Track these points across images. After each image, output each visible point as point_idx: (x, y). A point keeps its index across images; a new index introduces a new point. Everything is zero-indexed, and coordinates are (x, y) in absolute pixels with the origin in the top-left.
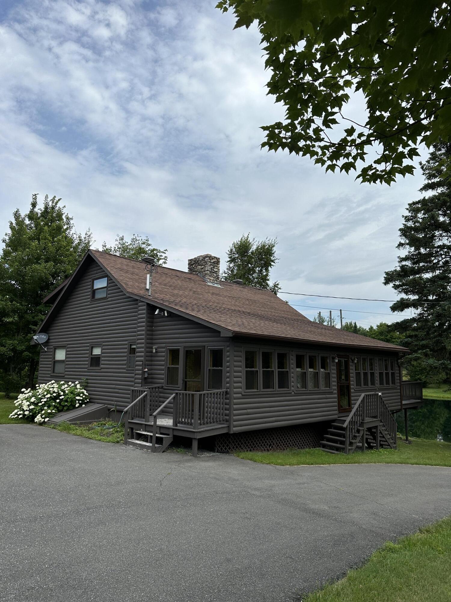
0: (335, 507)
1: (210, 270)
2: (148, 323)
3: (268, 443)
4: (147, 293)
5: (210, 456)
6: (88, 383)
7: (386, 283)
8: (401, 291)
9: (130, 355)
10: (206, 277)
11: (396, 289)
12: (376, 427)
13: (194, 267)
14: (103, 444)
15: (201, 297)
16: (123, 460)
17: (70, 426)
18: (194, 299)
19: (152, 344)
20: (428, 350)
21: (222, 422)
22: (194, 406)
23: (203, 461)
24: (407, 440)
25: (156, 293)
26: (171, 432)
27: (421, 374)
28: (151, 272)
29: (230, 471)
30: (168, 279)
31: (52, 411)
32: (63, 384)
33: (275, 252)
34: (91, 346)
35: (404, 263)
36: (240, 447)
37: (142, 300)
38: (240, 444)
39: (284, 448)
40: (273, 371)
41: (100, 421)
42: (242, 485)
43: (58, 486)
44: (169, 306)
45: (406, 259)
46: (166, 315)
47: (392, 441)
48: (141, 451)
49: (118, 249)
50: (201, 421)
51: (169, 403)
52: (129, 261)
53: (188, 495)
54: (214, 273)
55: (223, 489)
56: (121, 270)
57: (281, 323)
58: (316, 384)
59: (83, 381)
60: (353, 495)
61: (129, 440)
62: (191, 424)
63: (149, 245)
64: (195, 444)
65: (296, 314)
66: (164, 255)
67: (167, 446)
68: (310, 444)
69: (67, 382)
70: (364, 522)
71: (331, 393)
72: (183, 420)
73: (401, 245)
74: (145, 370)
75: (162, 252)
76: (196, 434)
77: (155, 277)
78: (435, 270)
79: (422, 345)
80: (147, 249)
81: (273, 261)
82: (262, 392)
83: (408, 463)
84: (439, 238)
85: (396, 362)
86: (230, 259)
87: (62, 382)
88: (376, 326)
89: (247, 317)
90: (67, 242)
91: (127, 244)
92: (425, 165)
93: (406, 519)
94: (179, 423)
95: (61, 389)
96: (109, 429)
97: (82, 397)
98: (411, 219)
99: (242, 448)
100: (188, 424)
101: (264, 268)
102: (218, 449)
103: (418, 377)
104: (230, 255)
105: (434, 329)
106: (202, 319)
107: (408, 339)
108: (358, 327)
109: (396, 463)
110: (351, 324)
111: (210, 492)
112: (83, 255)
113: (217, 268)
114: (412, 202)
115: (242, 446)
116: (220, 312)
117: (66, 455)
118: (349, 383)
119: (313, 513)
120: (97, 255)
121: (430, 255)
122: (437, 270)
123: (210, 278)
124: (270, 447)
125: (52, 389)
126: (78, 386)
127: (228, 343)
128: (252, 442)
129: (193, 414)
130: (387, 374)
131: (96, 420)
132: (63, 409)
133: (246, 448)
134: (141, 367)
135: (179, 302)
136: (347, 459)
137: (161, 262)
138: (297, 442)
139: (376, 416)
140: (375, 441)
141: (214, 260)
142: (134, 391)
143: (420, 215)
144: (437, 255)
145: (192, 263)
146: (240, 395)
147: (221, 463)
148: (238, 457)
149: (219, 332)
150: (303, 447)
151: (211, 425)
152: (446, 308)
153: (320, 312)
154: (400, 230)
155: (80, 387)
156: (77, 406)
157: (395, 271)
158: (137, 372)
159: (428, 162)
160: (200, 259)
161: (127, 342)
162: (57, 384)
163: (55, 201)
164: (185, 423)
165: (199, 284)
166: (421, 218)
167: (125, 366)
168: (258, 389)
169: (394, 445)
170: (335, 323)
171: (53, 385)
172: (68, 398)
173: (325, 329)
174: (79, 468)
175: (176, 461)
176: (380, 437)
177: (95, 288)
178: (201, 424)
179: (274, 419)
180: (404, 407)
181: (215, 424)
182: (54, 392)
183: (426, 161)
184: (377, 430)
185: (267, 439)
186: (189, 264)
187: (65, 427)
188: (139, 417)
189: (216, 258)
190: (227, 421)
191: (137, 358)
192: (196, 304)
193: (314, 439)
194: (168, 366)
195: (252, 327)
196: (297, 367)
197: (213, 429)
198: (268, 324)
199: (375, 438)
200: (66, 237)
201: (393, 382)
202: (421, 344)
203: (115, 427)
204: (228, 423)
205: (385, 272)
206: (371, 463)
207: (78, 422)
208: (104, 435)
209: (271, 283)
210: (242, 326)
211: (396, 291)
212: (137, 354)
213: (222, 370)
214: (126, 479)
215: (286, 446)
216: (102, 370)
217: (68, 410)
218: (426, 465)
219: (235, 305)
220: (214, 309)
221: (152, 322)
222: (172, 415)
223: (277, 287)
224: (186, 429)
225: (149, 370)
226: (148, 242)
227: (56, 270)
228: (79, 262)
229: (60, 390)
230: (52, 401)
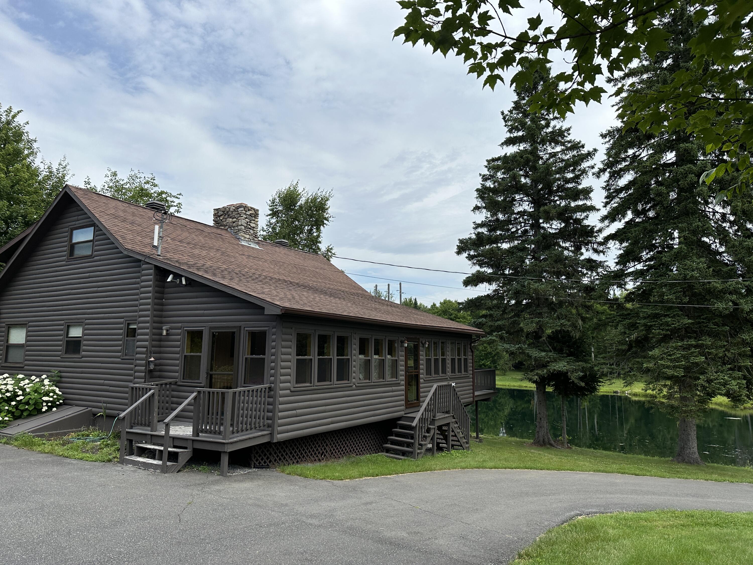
0: (415, 532)
1: (246, 225)
2: (156, 294)
3: (320, 451)
4: (154, 252)
5: (245, 474)
6: (61, 377)
7: (459, 253)
8: (476, 263)
9: (128, 338)
10: (240, 234)
11: (470, 260)
12: (448, 425)
13: (222, 220)
14: (87, 465)
15: (233, 260)
16: (119, 487)
17: (33, 440)
18: (224, 263)
19: (161, 323)
20: (504, 332)
21: (262, 428)
22: (225, 409)
23: (235, 481)
24: (477, 437)
25: (168, 252)
26: (189, 445)
27: (486, 359)
28: (161, 222)
29: (274, 493)
30: (186, 234)
31: (3, 418)
32: (23, 379)
33: (329, 207)
34: (67, 324)
35: (480, 230)
36: (284, 458)
37: (147, 260)
38: (284, 454)
39: (340, 455)
40: (331, 359)
41: (80, 431)
42: (293, 512)
43: (18, 536)
44: (190, 270)
45: (482, 225)
46: (184, 282)
47: (464, 441)
48: (146, 472)
49: (108, 189)
50: (233, 429)
51: (188, 404)
52: (127, 205)
53: (221, 533)
54: (250, 229)
55: (269, 519)
56: (116, 217)
57: (340, 298)
58: (382, 375)
59: (54, 374)
60: (432, 514)
61: (127, 457)
62: (220, 433)
63: (155, 186)
64: (225, 460)
65: (354, 286)
66: (177, 201)
67: (184, 463)
68: (370, 448)
69: (28, 376)
70: (454, 551)
71: (398, 385)
72: (208, 428)
73: (477, 208)
74: (151, 360)
75: (174, 197)
76: (226, 446)
77: (166, 230)
78: (514, 240)
79: (498, 326)
80: (152, 192)
81: (327, 219)
82: (316, 386)
83: (486, 468)
84: (520, 203)
85: (469, 346)
86: (271, 212)
87: (21, 376)
88: (439, 303)
89: (296, 289)
90: (30, 173)
91: (122, 183)
92: (507, 115)
93: (500, 541)
94: (202, 431)
95: (18, 386)
96: (95, 441)
97: (52, 397)
98: (490, 179)
99: (287, 460)
100: (215, 433)
101: (315, 227)
102: (255, 464)
103: (483, 362)
104: (271, 206)
105: (511, 308)
106: (237, 290)
107: (483, 319)
108: (419, 304)
109: (472, 469)
110: (411, 300)
111: (251, 526)
112: (54, 194)
113: (254, 223)
114: (491, 158)
115: (287, 457)
116: (261, 281)
117: (29, 484)
118: (419, 372)
119: (391, 543)
120: (79, 194)
121: (509, 222)
122: (516, 240)
123: (245, 235)
124: (322, 456)
125: (5, 386)
126: (46, 382)
127: (274, 323)
128: (300, 451)
129: (223, 419)
130: (460, 360)
131: (74, 430)
132: (22, 414)
133: (291, 459)
134: (144, 356)
135: (203, 266)
136: (417, 467)
137: (172, 210)
138: (355, 446)
139: (449, 411)
140: (446, 441)
141: (251, 212)
142: (134, 389)
143: (500, 175)
144: (516, 222)
145: (219, 214)
146: (288, 391)
147: (260, 482)
148: (283, 472)
149: (263, 308)
150: (361, 453)
151: (248, 432)
152: (526, 283)
153: (376, 285)
154: (477, 190)
155: (49, 383)
156: (44, 410)
157: (470, 238)
158: (138, 362)
159: (511, 112)
160: (231, 210)
161: (123, 320)
162: (13, 378)
163: (12, 113)
164: (210, 432)
165: (229, 243)
166: (500, 178)
167: (120, 354)
168: (311, 383)
169: (467, 445)
170: (393, 299)
171: (7, 380)
172: (30, 398)
173: (391, 306)
174: (51, 503)
175: (199, 484)
176: (452, 436)
177: (74, 241)
178: (233, 433)
179: (330, 420)
180: (476, 399)
181: (253, 430)
182: (7, 391)
183: (508, 111)
184: (449, 428)
185: (319, 446)
186: (215, 215)
187: (25, 442)
188: (141, 425)
189: (254, 209)
190: (269, 426)
191: (138, 343)
192: (226, 269)
193: (376, 441)
194: (186, 354)
195: (306, 302)
196: (360, 354)
197: (250, 439)
198: (324, 299)
199: (446, 438)
200: (29, 167)
201: (466, 371)
202: (496, 324)
203: (103, 438)
204: (270, 429)
205: (459, 240)
206: (445, 469)
207: (46, 433)
208: (88, 450)
209: (323, 247)
210: (293, 300)
211: (470, 262)
212: (139, 337)
213: (264, 358)
214: (127, 516)
215: (342, 453)
216: (83, 359)
217: (30, 415)
218: (505, 468)
219: (279, 273)
220: (251, 277)
221: (163, 293)
222: (192, 420)
223: (331, 252)
224: (211, 440)
225: (156, 359)
226: (154, 181)
227: (12, 213)
228: (48, 203)
229: (17, 388)
230: (3, 403)
